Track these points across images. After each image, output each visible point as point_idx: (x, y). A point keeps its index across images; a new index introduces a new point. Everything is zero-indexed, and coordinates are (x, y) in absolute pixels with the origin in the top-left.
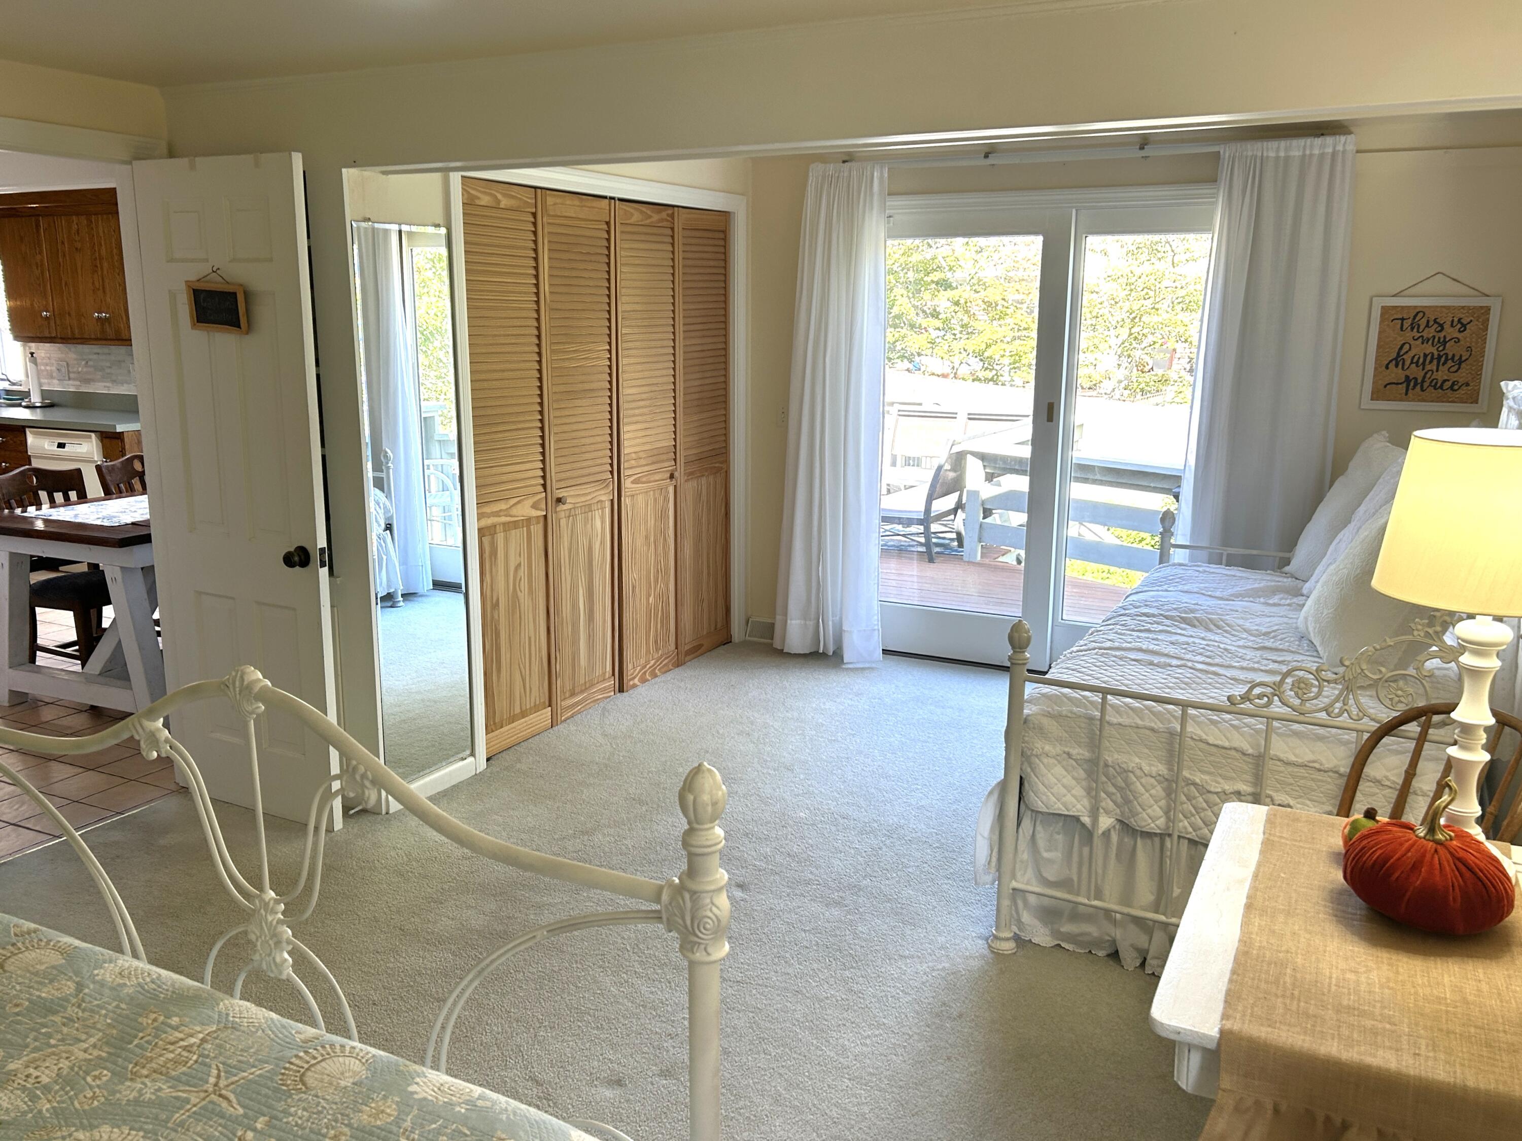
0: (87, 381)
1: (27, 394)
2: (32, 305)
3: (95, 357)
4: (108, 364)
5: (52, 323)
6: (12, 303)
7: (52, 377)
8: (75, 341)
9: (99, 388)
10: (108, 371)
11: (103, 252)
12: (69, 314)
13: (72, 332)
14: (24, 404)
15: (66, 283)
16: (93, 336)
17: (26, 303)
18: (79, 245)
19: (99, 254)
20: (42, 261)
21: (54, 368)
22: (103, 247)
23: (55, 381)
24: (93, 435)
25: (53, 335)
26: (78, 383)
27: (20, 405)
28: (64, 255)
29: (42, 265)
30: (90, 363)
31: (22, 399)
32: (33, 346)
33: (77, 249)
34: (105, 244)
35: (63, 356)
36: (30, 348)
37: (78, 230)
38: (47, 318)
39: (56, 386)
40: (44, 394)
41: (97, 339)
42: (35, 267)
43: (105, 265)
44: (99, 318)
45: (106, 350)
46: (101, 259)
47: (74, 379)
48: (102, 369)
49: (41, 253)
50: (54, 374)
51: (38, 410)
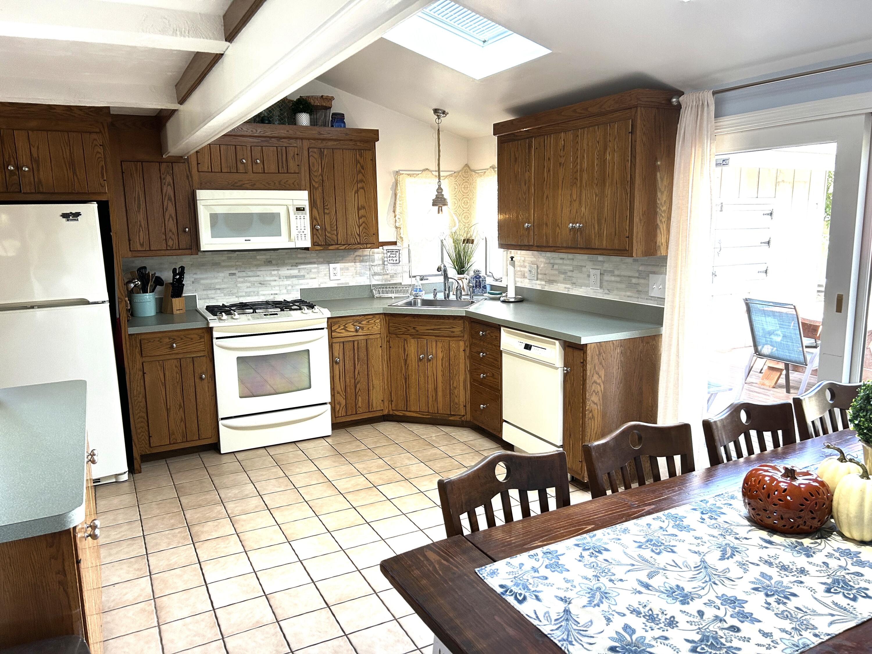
0: (551, 282)
1: (504, 290)
2: (517, 217)
3: (561, 261)
4: (571, 268)
5: (532, 233)
6: (502, 217)
7: (524, 277)
8: (549, 249)
9: (560, 288)
10: (569, 274)
11: (585, 165)
12: (546, 224)
13: (547, 242)
14: (502, 299)
15: (547, 197)
16: (565, 245)
17: (512, 216)
18: (562, 160)
19: (581, 166)
20: (530, 177)
21: (526, 270)
22: (585, 160)
23: (527, 281)
24: (557, 342)
25: (531, 244)
26: (543, 283)
27: (499, 299)
28: (549, 171)
29: (530, 181)
30: (556, 267)
31: (501, 294)
32: (513, 253)
33: (560, 164)
34: (588, 156)
35: (534, 259)
36: (511, 253)
37: (564, 146)
38: (528, 228)
39: (526, 284)
40: (518, 290)
41: (567, 248)
42: (523, 184)
43: (585, 176)
44: (573, 228)
45: (570, 256)
46: (582, 170)
47: (541, 280)
48: (565, 273)
49: (530, 171)
50: (526, 275)
51: (512, 305)
